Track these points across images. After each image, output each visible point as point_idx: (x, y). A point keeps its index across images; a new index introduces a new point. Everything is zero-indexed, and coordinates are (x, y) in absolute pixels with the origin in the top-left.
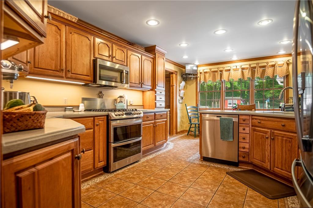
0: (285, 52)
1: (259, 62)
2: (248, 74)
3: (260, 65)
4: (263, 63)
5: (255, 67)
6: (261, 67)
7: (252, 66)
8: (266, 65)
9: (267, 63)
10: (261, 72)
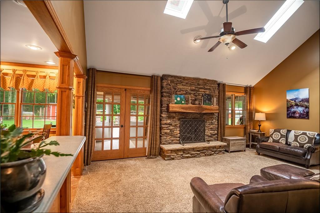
0: (54, 64)
1: (27, 69)
2: (10, 82)
3: (28, 73)
4: (32, 71)
5: (21, 75)
6: (28, 76)
7: (17, 72)
8: (36, 74)
9: (37, 72)
10: (30, 82)
